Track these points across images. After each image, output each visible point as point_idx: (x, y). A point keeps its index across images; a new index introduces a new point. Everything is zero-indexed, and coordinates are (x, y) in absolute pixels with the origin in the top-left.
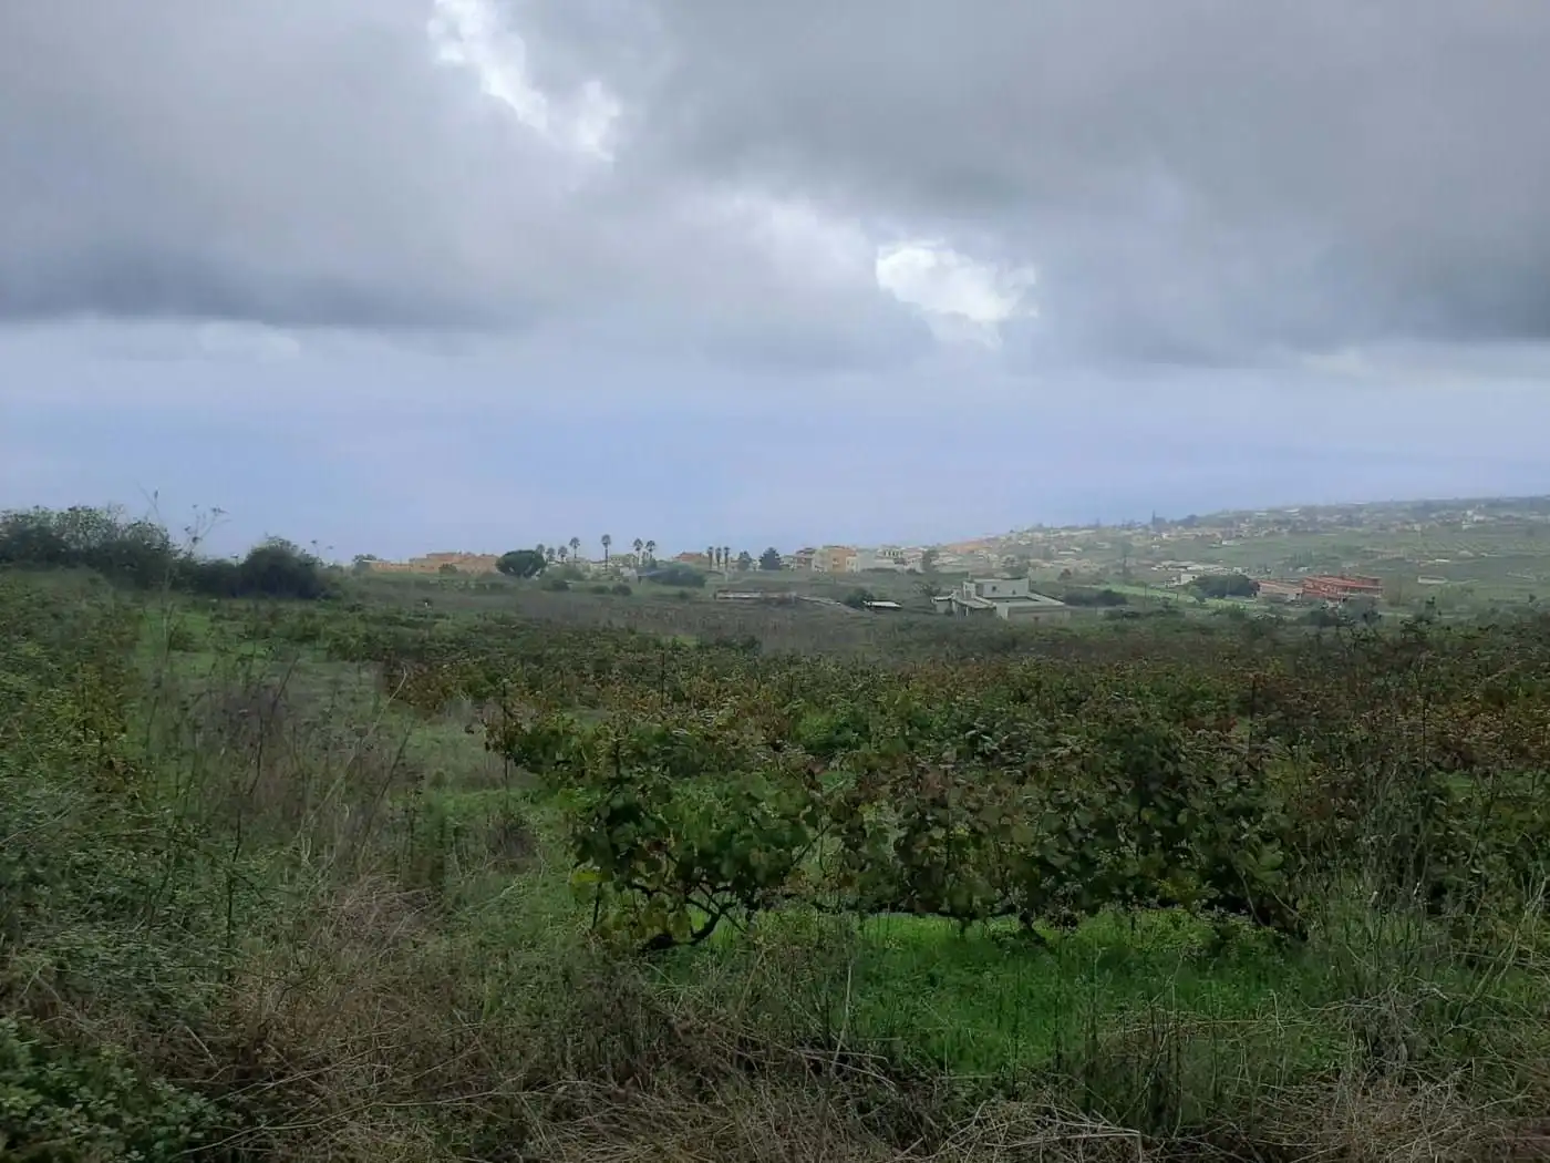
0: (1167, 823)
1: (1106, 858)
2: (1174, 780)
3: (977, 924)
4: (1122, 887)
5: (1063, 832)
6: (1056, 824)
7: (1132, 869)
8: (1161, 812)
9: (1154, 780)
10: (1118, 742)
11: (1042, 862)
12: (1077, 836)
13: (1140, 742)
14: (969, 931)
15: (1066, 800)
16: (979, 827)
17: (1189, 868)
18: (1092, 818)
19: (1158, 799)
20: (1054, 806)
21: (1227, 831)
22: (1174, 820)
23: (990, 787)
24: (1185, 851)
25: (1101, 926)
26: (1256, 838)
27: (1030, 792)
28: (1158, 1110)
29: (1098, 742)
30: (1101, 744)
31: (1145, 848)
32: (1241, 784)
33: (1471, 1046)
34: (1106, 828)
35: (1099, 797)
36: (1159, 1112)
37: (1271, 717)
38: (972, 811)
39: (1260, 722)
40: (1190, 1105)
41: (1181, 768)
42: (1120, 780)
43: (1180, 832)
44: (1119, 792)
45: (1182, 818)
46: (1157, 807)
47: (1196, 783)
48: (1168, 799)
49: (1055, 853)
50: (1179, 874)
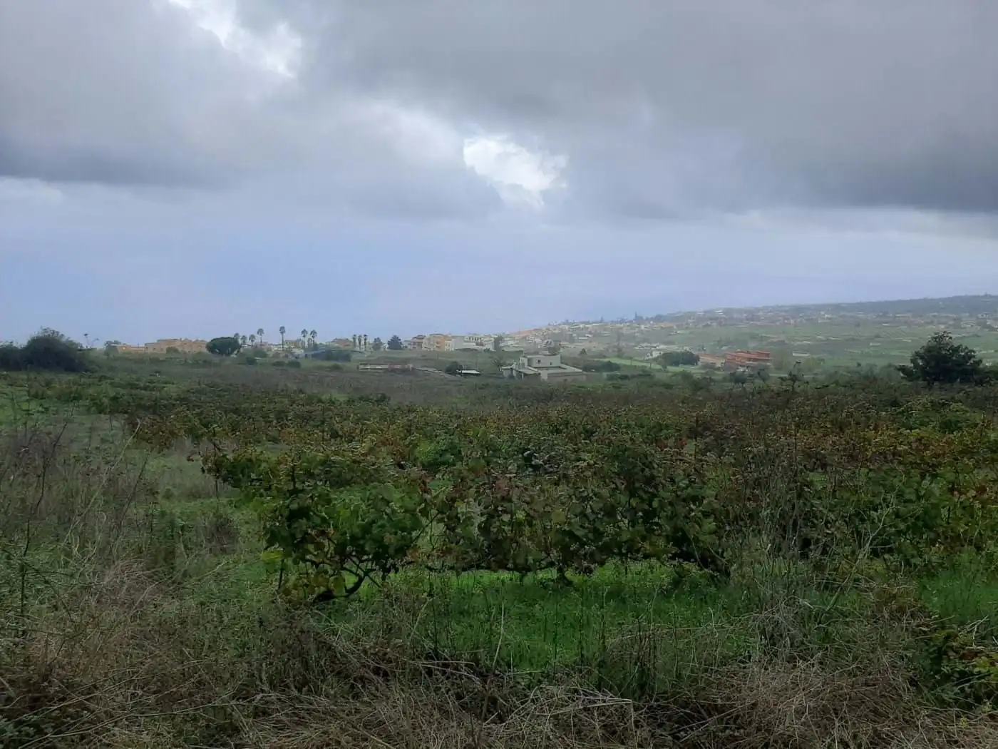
0: (646, 507)
1: (610, 529)
2: (650, 480)
3: (530, 575)
4: (620, 549)
5: (583, 515)
6: (578, 510)
7: (626, 536)
8: (643, 500)
9: (638, 480)
10: (617, 457)
11: (571, 534)
12: (592, 517)
13: (629, 457)
14: (525, 579)
15: (585, 494)
16: (532, 513)
17: (659, 535)
18: (601, 505)
19: (641, 493)
20: (577, 499)
21: (682, 510)
22: (650, 505)
23: (538, 488)
24: (657, 524)
25: (606, 573)
26: (700, 515)
27: (563, 490)
28: (642, 686)
29: (604, 457)
30: (606, 458)
31: (633, 523)
32: (691, 482)
33: (827, 637)
34: (610, 512)
35: (605, 492)
36: (643, 687)
37: (707, 440)
38: (528, 503)
39: (701, 443)
40: (663, 681)
41: (655, 473)
42: (617, 481)
43: (654, 513)
44: (617, 488)
45: (655, 504)
46: (640, 497)
47: (664, 482)
48: (646, 492)
49: (578, 527)
50: (654, 539)
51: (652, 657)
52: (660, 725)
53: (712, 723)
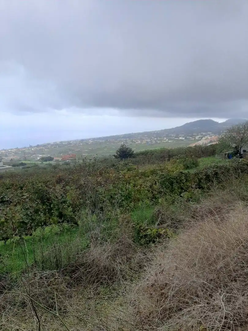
0: (49, 208)
1: (38, 217)
2: (48, 199)
3: (9, 240)
4: (41, 224)
5: (27, 214)
6: (25, 213)
7: (43, 219)
8: (47, 206)
9: (45, 199)
10: (37, 193)
11: (23, 222)
12: (30, 215)
13: (41, 192)
14: (7, 242)
15: (27, 207)
16: (7, 218)
17: (55, 216)
18: (33, 210)
19: (47, 203)
20: (24, 209)
21: (61, 206)
22: (50, 207)
23: (8, 209)
24: (53, 212)
25: (38, 232)
26: (67, 207)
27: (18, 207)
29: (32, 194)
30: (33, 194)
31: (45, 214)
32: (62, 197)
34: (37, 211)
35: (34, 205)
37: (63, 183)
38: (5, 215)
39: (62, 185)
41: (51, 196)
42: (38, 200)
43: (51, 209)
44: (38, 203)
45: (52, 206)
46: (46, 205)
47: (54, 198)
48: (48, 203)
49: (26, 220)
50: (53, 217)
51: (60, 255)
52: (66, 275)
53: (82, 269)
